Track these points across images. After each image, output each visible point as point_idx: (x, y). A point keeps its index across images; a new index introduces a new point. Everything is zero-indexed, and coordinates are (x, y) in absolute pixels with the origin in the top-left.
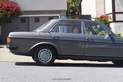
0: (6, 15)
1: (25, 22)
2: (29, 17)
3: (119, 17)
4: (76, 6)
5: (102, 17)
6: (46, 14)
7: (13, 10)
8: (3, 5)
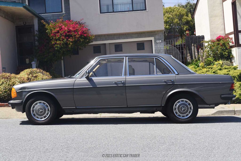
5: (219, 39)
7: (77, 36)
8: (61, 29)
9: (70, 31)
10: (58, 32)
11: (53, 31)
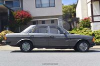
3: (96, 19)
5: (85, 19)
7: (26, 17)
10: (18, 15)
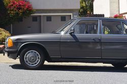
0: (18, 13)
1: (37, 21)
2: (40, 16)
4: (86, 6)
6: (58, 13)
7: (25, 9)
8: (14, 3)
9: (20, 5)
10: (12, 5)
11: (9, 5)
